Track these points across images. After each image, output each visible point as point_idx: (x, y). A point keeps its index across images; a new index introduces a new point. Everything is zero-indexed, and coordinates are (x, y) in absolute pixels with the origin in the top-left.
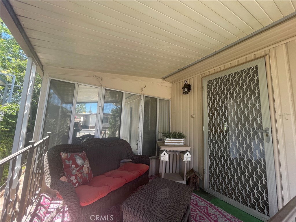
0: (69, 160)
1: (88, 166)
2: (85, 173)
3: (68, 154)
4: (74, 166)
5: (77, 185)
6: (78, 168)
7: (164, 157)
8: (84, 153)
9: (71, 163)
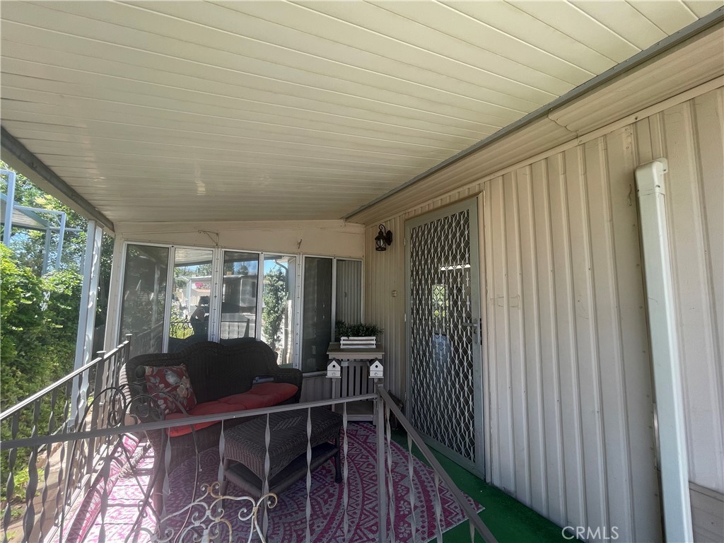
0: (154, 377)
1: (188, 386)
2: (181, 396)
3: (155, 368)
4: (162, 386)
5: (167, 411)
6: (168, 389)
7: (333, 371)
8: (182, 366)
9: (158, 382)
